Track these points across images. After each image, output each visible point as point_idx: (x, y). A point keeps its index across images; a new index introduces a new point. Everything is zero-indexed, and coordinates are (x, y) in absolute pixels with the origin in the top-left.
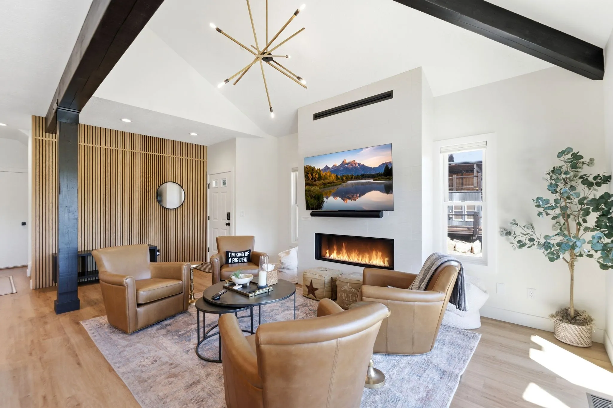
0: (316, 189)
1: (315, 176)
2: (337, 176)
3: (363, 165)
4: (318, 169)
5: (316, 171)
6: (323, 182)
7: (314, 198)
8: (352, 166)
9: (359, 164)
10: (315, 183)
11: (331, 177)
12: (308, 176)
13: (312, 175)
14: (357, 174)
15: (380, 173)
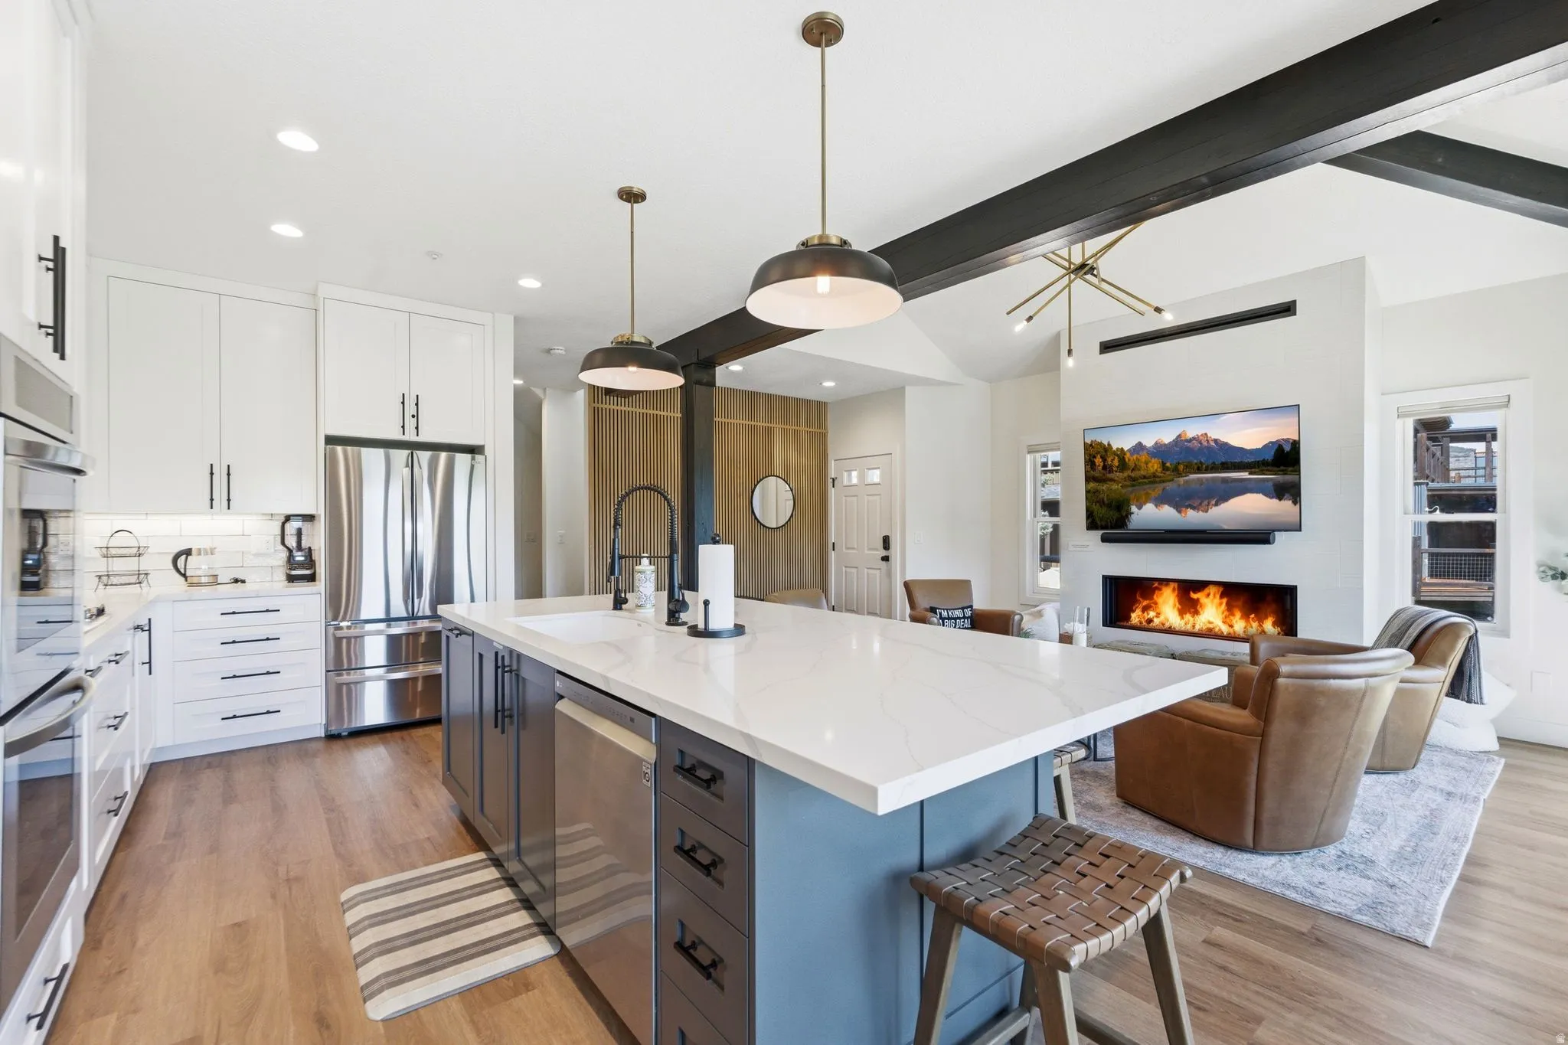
0: (1114, 489)
1: (1110, 463)
2: (1164, 464)
3: (1226, 444)
4: (1118, 449)
5: (1115, 453)
6: (1133, 475)
7: (1109, 506)
8: (1201, 444)
9: (1216, 441)
10: (1110, 476)
11: (1150, 465)
12: (1094, 462)
13: (1104, 460)
14: (1211, 461)
15: (1263, 460)
